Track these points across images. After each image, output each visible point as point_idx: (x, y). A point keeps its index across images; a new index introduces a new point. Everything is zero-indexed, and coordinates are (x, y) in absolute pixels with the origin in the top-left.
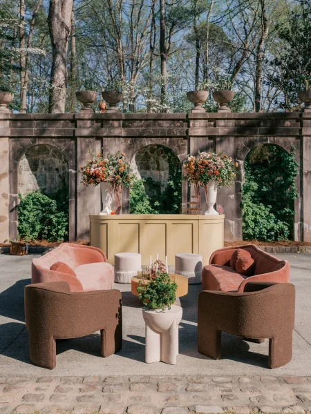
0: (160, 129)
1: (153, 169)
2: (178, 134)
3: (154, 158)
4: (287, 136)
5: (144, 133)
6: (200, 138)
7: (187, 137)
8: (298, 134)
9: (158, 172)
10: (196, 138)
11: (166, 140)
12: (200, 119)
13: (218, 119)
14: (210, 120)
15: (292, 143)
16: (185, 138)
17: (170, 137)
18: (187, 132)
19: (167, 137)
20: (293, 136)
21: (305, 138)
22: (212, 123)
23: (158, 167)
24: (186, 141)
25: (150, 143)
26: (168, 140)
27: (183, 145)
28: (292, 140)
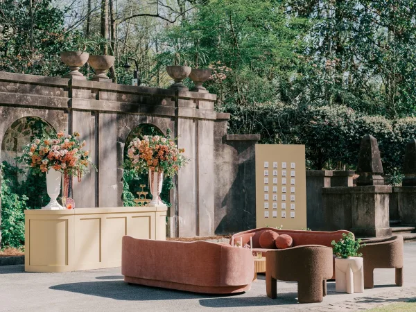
0: (40, 98)
1: (8, 150)
2: (60, 106)
3: (12, 134)
4: (164, 116)
5: (20, 100)
6: (83, 113)
7: (69, 110)
8: (174, 115)
9: (14, 153)
10: (79, 112)
11: (45, 111)
12: (83, 88)
13: (100, 90)
14: (93, 90)
15: (168, 125)
16: (65, 110)
17: (49, 108)
18: (70, 103)
19: (46, 108)
20: (168, 117)
21: (179, 120)
22: (94, 95)
23: (15, 147)
24: (67, 115)
25: (26, 115)
26: (47, 111)
27: (63, 120)
28: (168, 120)
